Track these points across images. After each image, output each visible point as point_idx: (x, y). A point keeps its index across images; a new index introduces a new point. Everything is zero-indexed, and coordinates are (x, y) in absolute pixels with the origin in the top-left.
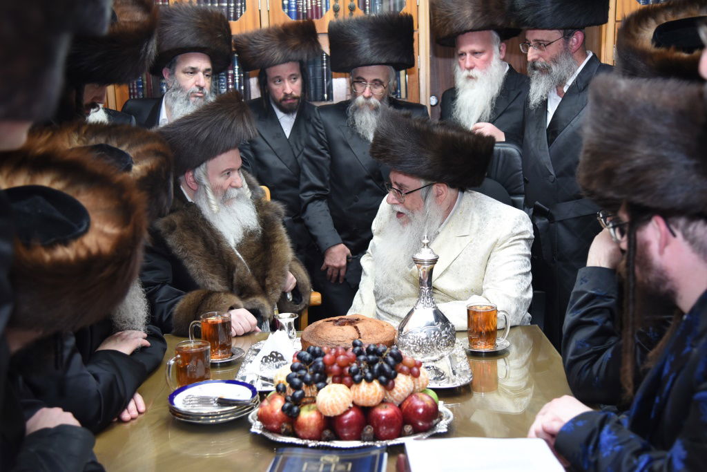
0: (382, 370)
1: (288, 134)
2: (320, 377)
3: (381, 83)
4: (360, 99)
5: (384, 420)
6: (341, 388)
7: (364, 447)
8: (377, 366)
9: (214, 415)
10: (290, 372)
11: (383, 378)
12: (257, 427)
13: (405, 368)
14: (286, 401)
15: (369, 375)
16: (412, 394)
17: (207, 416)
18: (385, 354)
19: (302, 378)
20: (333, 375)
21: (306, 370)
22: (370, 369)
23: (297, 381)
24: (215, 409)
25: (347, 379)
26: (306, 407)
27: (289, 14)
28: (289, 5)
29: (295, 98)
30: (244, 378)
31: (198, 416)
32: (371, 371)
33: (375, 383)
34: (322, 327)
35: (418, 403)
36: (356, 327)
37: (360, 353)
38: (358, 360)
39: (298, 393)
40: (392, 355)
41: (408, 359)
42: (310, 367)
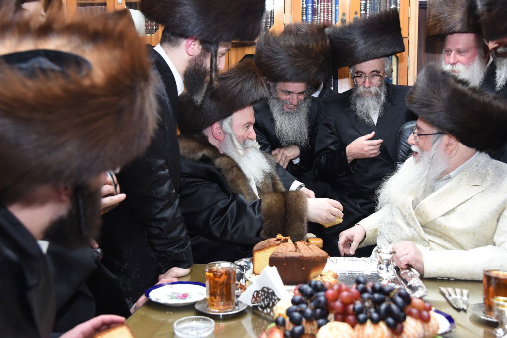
0: (389, 311)
2: (321, 313)
4: (361, 88)
6: (344, 327)
8: (383, 307)
10: (290, 305)
11: (390, 320)
13: (415, 311)
14: (285, 336)
18: (392, 294)
19: (302, 312)
20: (335, 311)
21: (307, 304)
22: (375, 308)
23: (297, 315)
25: (351, 318)
32: (377, 311)
33: (382, 325)
37: (364, 291)
38: (362, 298)
39: (298, 329)
40: (400, 295)
41: (416, 302)
42: (312, 301)
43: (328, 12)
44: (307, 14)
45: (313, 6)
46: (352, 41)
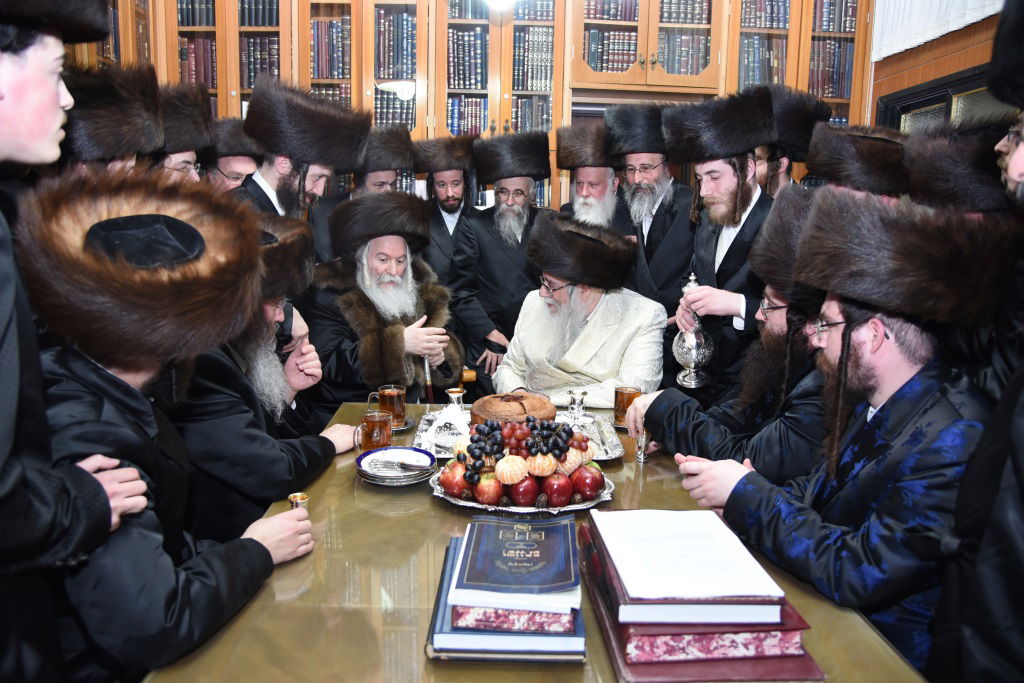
0: (555, 444)
1: (451, 232)
2: (498, 449)
3: (522, 193)
4: (505, 207)
5: (557, 489)
6: (519, 459)
7: (539, 513)
8: (551, 441)
9: (398, 478)
10: (469, 442)
11: (557, 452)
12: (438, 491)
13: (576, 443)
14: (467, 469)
15: (545, 449)
16: (581, 466)
17: (391, 479)
18: (558, 430)
19: (482, 449)
20: (510, 447)
21: (485, 442)
22: (544, 443)
23: (477, 452)
24: (397, 473)
25: (524, 452)
26: (485, 475)
27: (452, 131)
28: (452, 125)
29: (456, 199)
30: (420, 445)
31: (383, 479)
32: (546, 445)
33: (550, 455)
34: (490, 403)
35: (588, 475)
36: (521, 404)
37: (534, 428)
38: (532, 434)
39: (478, 463)
40: (564, 430)
41: (576, 435)
42: (489, 439)
43: (476, 117)
44: (452, 118)
45: (459, 109)
46: (498, 155)
